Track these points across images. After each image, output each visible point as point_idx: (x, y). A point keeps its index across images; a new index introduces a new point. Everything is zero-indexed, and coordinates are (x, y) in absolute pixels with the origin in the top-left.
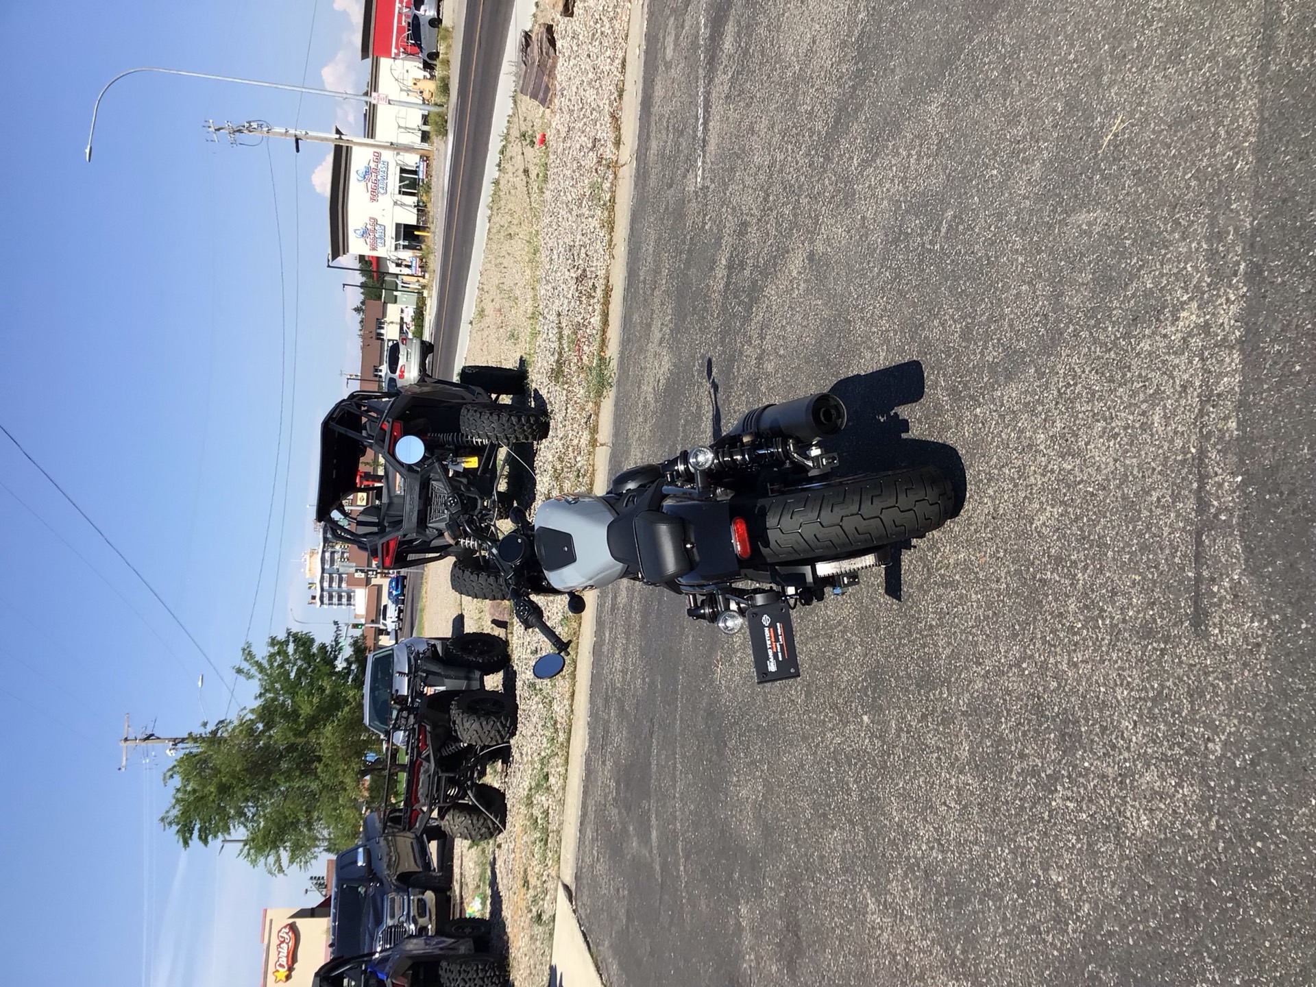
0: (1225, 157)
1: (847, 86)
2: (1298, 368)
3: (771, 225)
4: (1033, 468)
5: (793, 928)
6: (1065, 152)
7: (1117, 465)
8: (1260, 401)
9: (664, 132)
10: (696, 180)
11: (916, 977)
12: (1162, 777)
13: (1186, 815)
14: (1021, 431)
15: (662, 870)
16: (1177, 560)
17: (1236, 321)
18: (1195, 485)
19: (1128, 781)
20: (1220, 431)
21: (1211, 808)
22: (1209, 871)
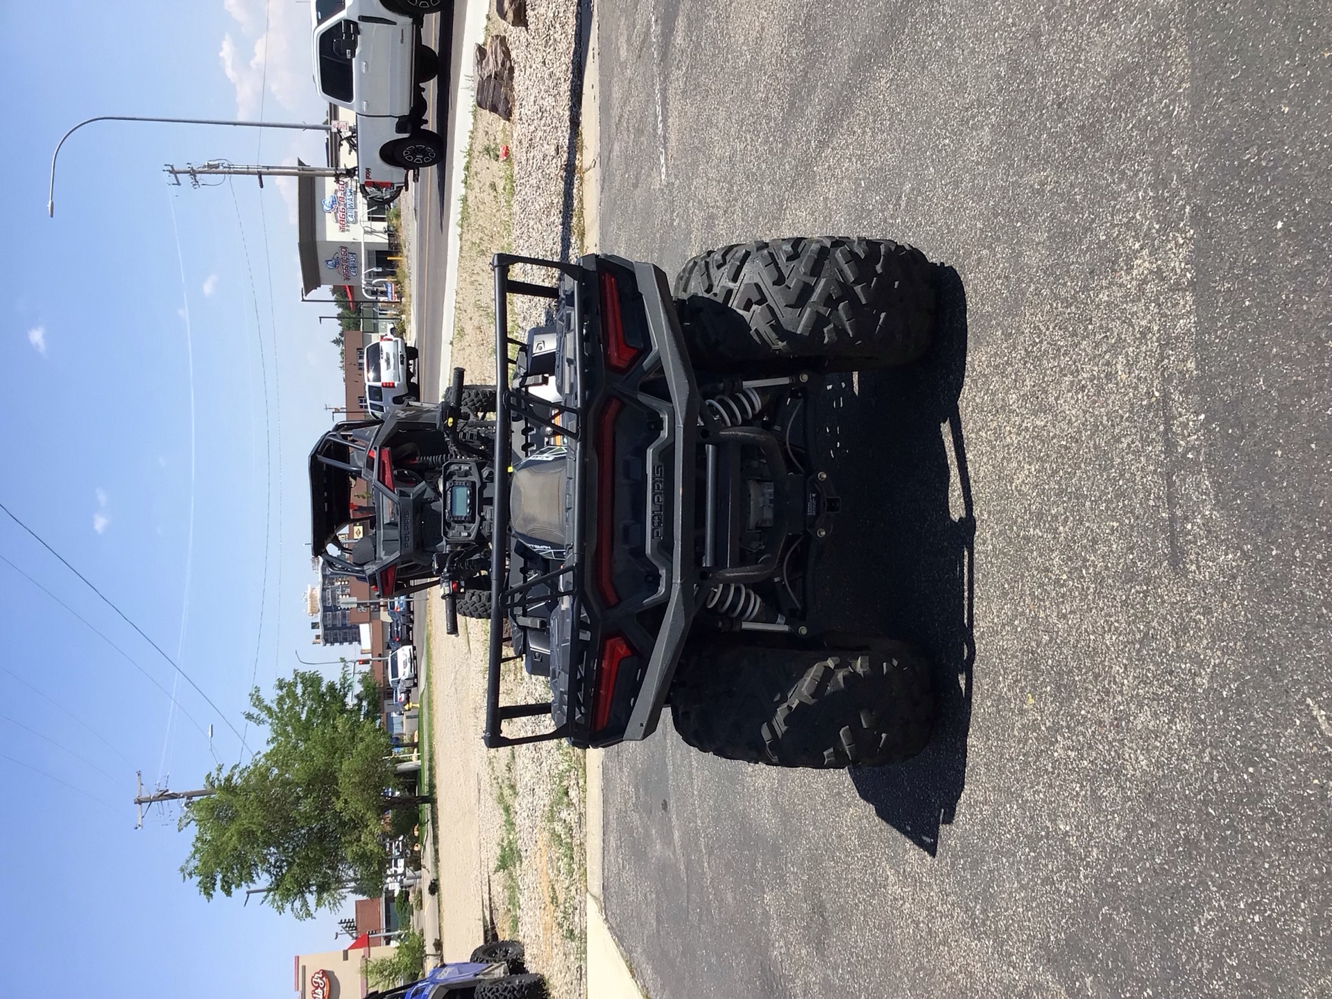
0: (1163, 105)
1: (798, 70)
2: (1247, 303)
3: (738, 215)
4: (1008, 428)
5: (819, 909)
6: (1012, 116)
7: (1087, 416)
8: (1215, 339)
9: (625, 133)
10: (662, 176)
11: (940, 943)
12: (1155, 715)
13: (1180, 751)
14: (994, 394)
15: (687, 868)
16: (1151, 503)
17: (1186, 264)
18: (1162, 428)
19: (1123, 723)
20: (1180, 373)
21: (1203, 742)
22: (1206, 803)
